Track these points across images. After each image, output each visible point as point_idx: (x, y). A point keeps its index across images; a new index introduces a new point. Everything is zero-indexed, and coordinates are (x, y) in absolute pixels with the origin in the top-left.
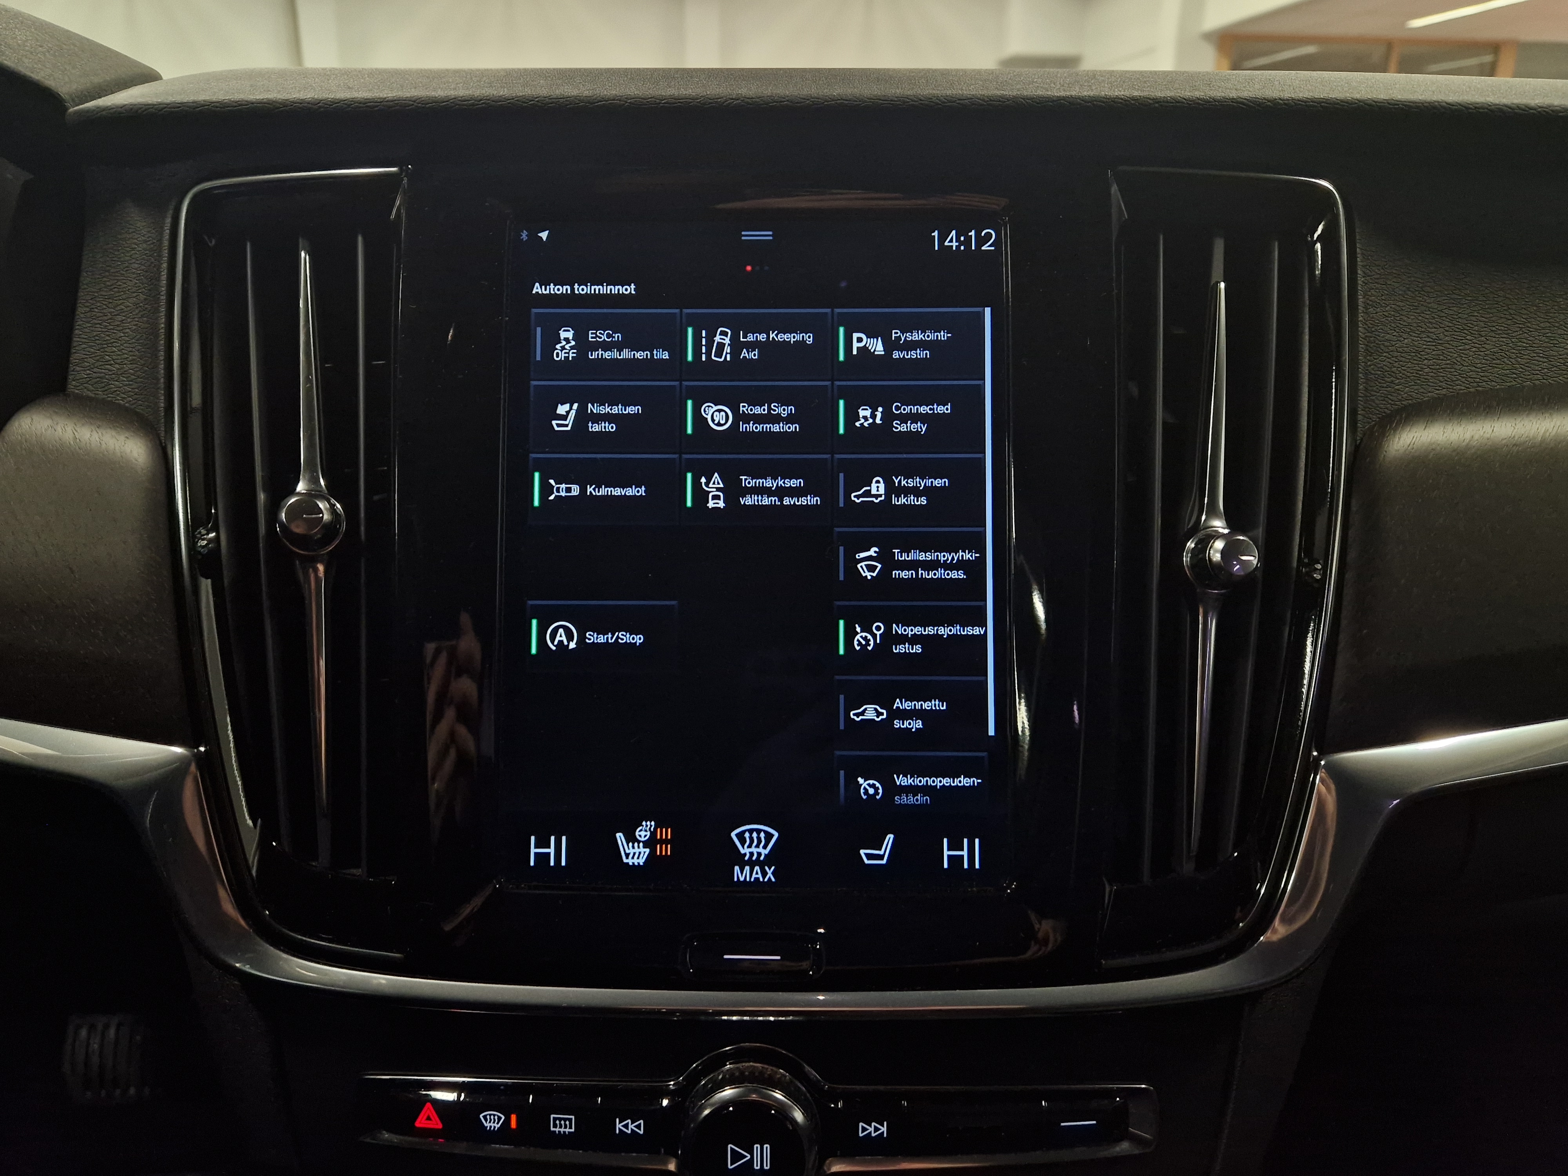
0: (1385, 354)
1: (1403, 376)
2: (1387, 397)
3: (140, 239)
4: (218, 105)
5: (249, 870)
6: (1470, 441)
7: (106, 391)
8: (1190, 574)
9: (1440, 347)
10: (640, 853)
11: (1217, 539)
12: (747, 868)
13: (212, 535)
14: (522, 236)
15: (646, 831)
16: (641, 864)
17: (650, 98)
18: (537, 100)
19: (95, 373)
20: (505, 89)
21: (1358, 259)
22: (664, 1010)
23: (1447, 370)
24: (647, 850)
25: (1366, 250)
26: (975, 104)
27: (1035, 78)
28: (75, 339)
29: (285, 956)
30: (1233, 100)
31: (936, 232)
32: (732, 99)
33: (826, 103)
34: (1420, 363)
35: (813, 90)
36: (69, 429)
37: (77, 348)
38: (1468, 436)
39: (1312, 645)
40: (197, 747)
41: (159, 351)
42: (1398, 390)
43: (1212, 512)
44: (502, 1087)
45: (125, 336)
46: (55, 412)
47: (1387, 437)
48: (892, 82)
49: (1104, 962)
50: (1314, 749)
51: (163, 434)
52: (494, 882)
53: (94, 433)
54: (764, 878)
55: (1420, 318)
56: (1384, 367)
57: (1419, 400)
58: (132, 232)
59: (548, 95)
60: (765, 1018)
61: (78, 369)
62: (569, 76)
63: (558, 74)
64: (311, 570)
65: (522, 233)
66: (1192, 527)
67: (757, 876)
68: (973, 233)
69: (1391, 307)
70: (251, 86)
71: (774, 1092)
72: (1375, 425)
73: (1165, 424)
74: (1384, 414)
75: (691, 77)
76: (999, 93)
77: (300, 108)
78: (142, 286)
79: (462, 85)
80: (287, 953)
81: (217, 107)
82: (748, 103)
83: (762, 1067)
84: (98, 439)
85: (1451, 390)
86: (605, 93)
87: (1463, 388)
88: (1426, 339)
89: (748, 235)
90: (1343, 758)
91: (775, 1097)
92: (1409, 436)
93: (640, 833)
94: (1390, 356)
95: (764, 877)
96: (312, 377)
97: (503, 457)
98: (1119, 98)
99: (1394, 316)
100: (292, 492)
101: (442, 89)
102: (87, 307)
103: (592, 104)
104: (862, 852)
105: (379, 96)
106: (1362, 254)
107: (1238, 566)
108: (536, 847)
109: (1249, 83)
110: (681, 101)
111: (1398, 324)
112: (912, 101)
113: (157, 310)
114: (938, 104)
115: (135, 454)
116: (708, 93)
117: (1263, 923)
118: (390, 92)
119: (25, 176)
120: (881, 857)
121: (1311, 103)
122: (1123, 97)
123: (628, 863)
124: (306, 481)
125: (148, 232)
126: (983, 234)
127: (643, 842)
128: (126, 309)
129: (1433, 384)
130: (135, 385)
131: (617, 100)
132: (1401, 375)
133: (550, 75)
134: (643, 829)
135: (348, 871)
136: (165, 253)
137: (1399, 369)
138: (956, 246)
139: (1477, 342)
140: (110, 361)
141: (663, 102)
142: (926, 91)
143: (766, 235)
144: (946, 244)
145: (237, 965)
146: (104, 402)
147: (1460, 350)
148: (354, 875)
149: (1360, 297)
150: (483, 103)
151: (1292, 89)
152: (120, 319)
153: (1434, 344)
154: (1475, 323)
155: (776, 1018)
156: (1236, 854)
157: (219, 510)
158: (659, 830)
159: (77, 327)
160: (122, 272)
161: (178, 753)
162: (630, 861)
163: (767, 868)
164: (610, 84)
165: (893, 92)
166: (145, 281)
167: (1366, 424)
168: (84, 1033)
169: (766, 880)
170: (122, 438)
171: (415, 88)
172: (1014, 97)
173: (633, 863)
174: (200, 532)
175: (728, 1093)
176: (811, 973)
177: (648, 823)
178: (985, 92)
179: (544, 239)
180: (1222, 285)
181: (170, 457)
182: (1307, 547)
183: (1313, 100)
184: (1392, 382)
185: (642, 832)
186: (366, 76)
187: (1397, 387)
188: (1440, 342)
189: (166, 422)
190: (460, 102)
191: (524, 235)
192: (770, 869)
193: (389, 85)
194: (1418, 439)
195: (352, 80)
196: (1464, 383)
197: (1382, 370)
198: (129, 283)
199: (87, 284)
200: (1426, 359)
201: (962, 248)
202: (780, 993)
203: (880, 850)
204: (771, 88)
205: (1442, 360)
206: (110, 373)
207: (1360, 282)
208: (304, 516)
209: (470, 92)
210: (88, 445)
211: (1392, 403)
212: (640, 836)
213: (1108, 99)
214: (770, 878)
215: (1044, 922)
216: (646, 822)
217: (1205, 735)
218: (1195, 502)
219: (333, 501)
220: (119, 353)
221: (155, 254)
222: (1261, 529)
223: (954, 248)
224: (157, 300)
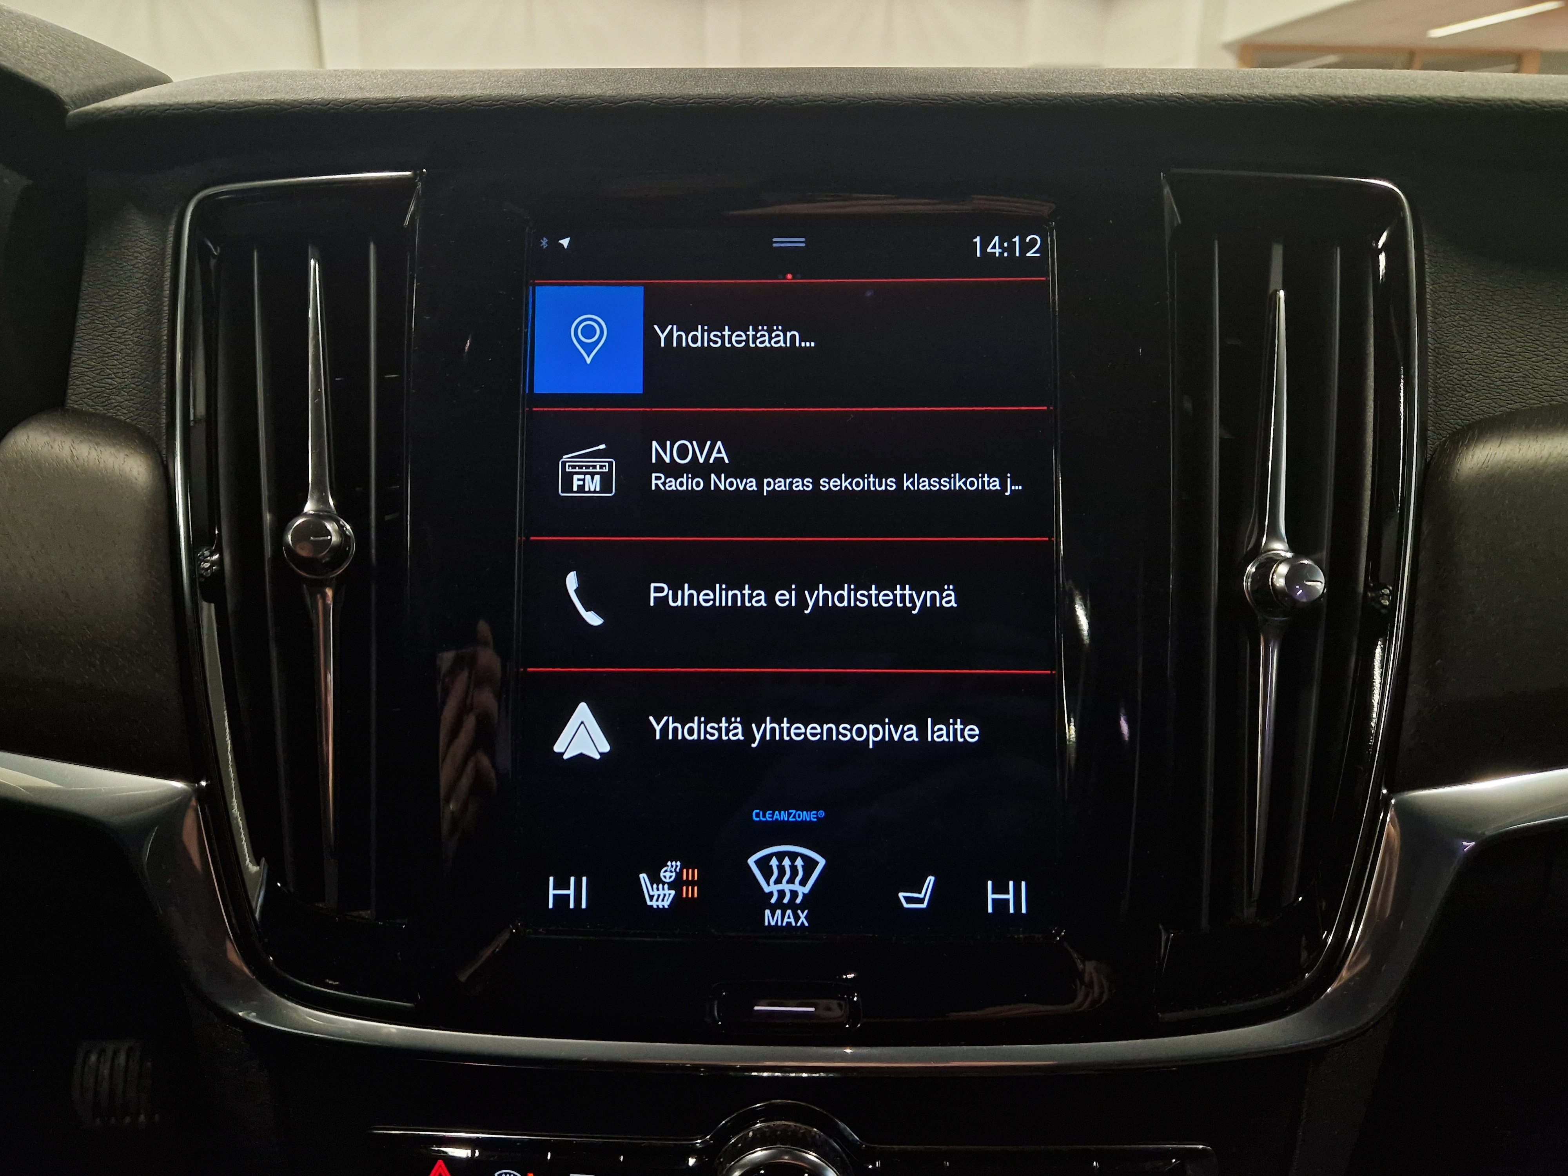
0: (1454, 367)
1: (1474, 389)
2: (1457, 412)
3: (143, 247)
4: (223, 106)
5: (253, 913)
6: (1547, 459)
7: (106, 406)
8: (1250, 600)
9: (1511, 359)
10: (665, 895)
11: (1281, 563)
12: (779, 912)
13: (216, 557)
14: (542, 243)
15: (671, 872)
16: (666, 907)
17: (678, 98)
18: (557, 100)
19: (95, 387)
20: (525, 89)
21: (1426, 266)
22: (689, 1065)
23: (1519, 382)
24: (673, 892)
25: (1433, 257)
26: (1021, 103)
27: (1082, 76)
28: (74, 351)
29: (290, 1004)
30: (1293, 97)
31: (978, 238)
32: (764, 98)
33: (862, 102)
34: (1492, 375)
35: (849, 89)
36: (67, 447)
37: (77, 361)
38: (1545, 453)
39: (1381, 677)
40: (198, 782)
41: (162, 364)
42: (1469, 404)
43: (1274, 534)
44: (518, 1144)
45: (127, 349)
46: (52, 428)
47: (1460, 454)
48: (932, 80)
49: (1160, 1015)
50: (1383, 787)
51: (164, 452)
52: (511, 926)
53: (93, 451)
54: (796, 923)
55: (1490, 328)
56: (1454, 380)
57: (1491, 415)
58: (135, 241)
59: (569, 95)
60: (797, 1075)
61: (78, 383)
62: (592, 76)
63: (580, 74)
64: (319, 596)
65: (541, 241)
66: (1251, 549)
67: (789, 920)
68: (1017, 239)
69: (1460, 317)
70: (259, 87)
71: (808, 1153)
72: (1445, 442)
73: (1222, 441)
74: (1455, 430)
75: (720, 76)
76: (1045, 91)
77: (309, 109)
78: (144, 297)
79: (479, 85)
80: (292, 1001)
81: (223, 109)
82: (780, 103)
83: (795, 1126)
84: (97, 458)
85: (1524, 404)
86: (630, 92)
87: (1536, 402)
88: (1497, 350)
89: (780, 242)
90: (1416, 797)
91: (808, 1159)
92: (1483, 453)
93: (665, 874)
94: (1459, 369)
95: (796, 921)
96: (321, 389)
97: (521, 476)
98: (1174, 96)
99: (1463, 325)
100: (299, 512)
101: (458, 89)
102: (88, 318)
103: (616, 103)
104: (901, 895)
105: (392, 96)
106: (1430, 261)
107: (1301, 591)
108: (555, 889)
109: (1309, 80)
110: (710, 100)
111: (1467, 335)
112: (954, 99)
113: (159, 322)
114: (981, 103)
115: (135, 473)
116: (738, 92)
117: (1330, 972)
118: (403, 92)
119: (25, 182)
120: (921, 901)
121: (1377, 101)
122: (1177, 94)
123: (652, 906)
124: (314, 502)
125: (152, 240)
126: (1028, 240)
127: (668, 883)
128: (127, 321)
129: (1504, 398)
130: (137, 400)
131: (642, 100)
132: (1471, 388)
133: (571, 74)
134: (669, 870)
135: (355, 914)
136: (169, 261)
137: (1469, 382)
138: (999, 253)
139: (1551, 354)
140: (111, 374)
141: (691, 101)
142: (968, 89)
143: (798, 242)
144: (989, 250)
145: (240, 1014)
146: (104, 418)
147: (1533, 362)
148: (363, 918)
149: (1428, 306)
150: (501, 104)
151: (1356, 86)
152: (121, 331)
153: (1505, 355)
154: (1547, 334)
155: (810, 1075)
156: (1300, 899)
157: (224, 531)
158: (685, 871)
159: (77, 340)
160: (124, 281)
161: (178, 788)
162: (654, 904)
163: (799, 912)
164: (635, 84)
165: (934, 90)
166: (148, 291)
167: (1435, 441)
168: (93, 1058)
169: (799, 924)
170: (121, 456)
171: (430, 88)
172: (1062, 95)
173: (658, 906)
174: (203, 554)
175: (759, 1154)
176: (847, 1026)
177: (674, 863)
178: (1030, 90)
179: (566, 246)
180: (1282, 293)
181: (172, 476)
182: (1373, 572)
183: (1379, 98)
184: (1462, 396)
185: (667, 873)
186: (379, 76)
187: (1467, 401)
188: (1512, 353)
189: (167, 439)
190: (476, 103)
191: (544, 242)
192: (803, 913)
193: (403, 86)
194: (1493, 456)
195: (364, 81)
196: (1538, 397)
197: (1452, 383)
198: (131, 293)
199: (87, 294)
200: (1497, 371)
201: (1006, 255)
202: (815, 1048)
203: (920, 893)
204: (804, 87)
205: (1514, 372)
206: (111, 387)
207: (1428, 290)
208: (312, 538)
209: (488, 92)
210: (86, 464)
211: (1463, 417)
212: (665, 877)
213: (1162, 97)
214: (803, 923)
215: (1087, 963)
216: (672, 862)
217: (1267, 772)
218: (1253, 524)
219: (342, 522)
220: (120, 366)
221: (158, 263)
222: (1325, 553)
223: (997, 255)
224: (159, 311)
